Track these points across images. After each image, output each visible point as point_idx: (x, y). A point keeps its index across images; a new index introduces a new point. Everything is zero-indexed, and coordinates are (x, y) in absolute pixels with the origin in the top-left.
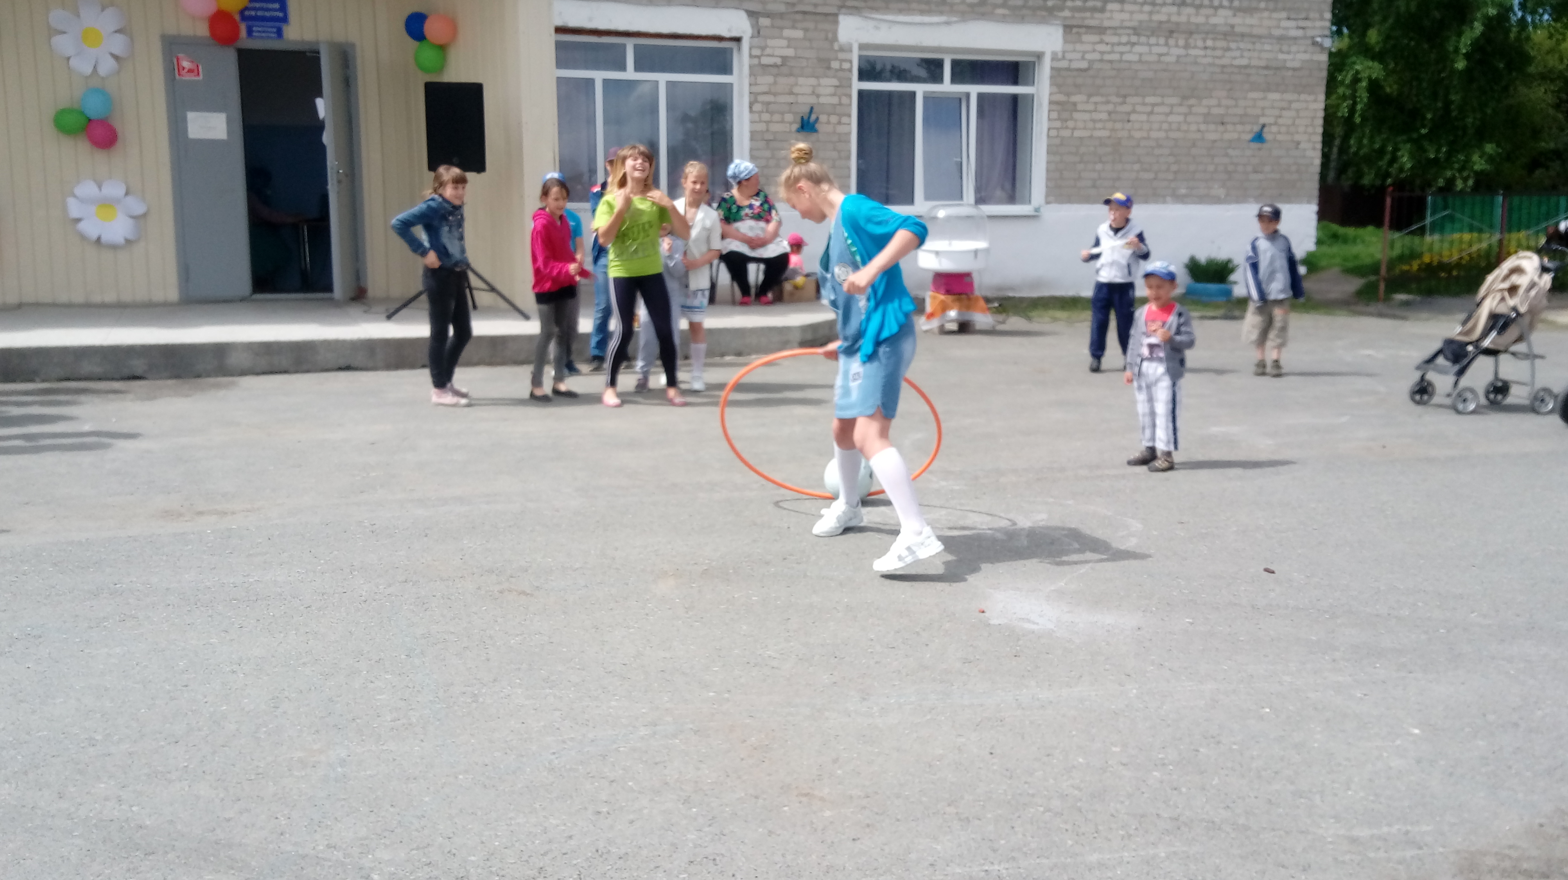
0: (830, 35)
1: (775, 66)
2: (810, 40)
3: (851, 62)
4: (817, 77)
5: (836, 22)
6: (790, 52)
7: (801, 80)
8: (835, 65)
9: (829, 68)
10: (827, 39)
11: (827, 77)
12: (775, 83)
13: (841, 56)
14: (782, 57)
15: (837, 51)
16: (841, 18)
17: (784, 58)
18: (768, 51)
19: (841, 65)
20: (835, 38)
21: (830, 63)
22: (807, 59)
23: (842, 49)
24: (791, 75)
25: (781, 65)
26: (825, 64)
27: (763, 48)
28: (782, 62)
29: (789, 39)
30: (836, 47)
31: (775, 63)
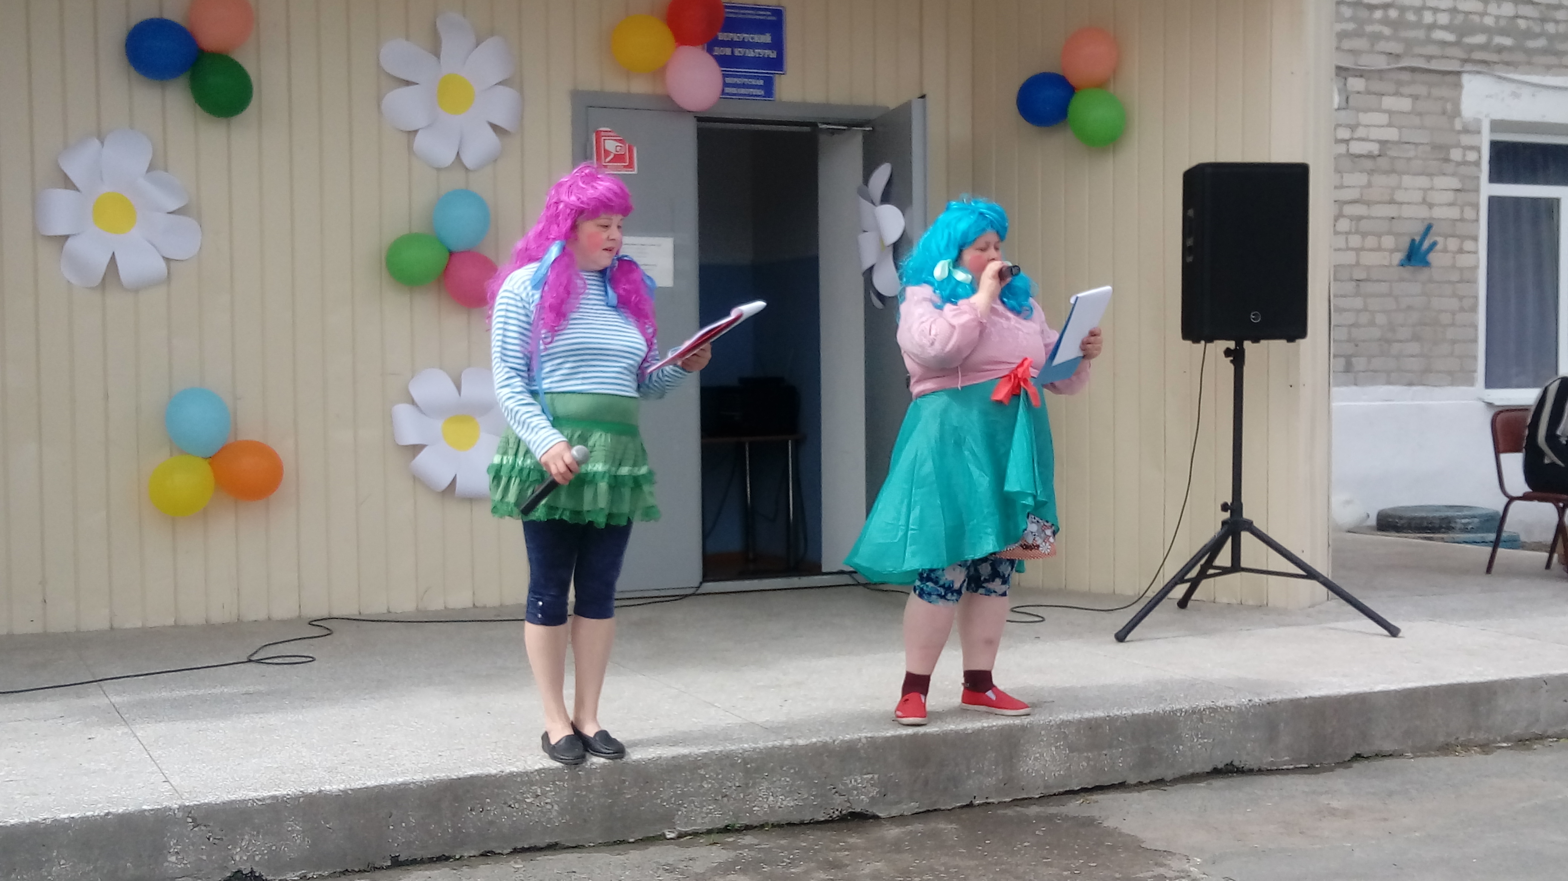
0: (1449, 107)
1: (1370, 156)
2: (1420, 114)
3: (1478, 149)
4: (1430, 175)
5: (1458, 86)
6: (1391, 134)
7: (1407, 180)
8: (1456, 155)
9: (1447, 160)
10: (1444, 113)
11: (1444, 174)
12: (1369, 185)
13: (1466, 140)
14: (1380, 142)
15: (1459, 132)
16: (1466, 79)
17: (1383, 143)
18: (1361, 132)
19: (1464, 155)
20: (1457, 113)
21: (1448, 154)
22: (1416, 144)
23: (1466, 131)
24: (1393, 171)
25: (1379, 156)
26: (1441, 151)
27: (1353, 128)
28: (1380, 150)
29: (1390, 113)
30: (1458, 126)
31: (1370, 152)
